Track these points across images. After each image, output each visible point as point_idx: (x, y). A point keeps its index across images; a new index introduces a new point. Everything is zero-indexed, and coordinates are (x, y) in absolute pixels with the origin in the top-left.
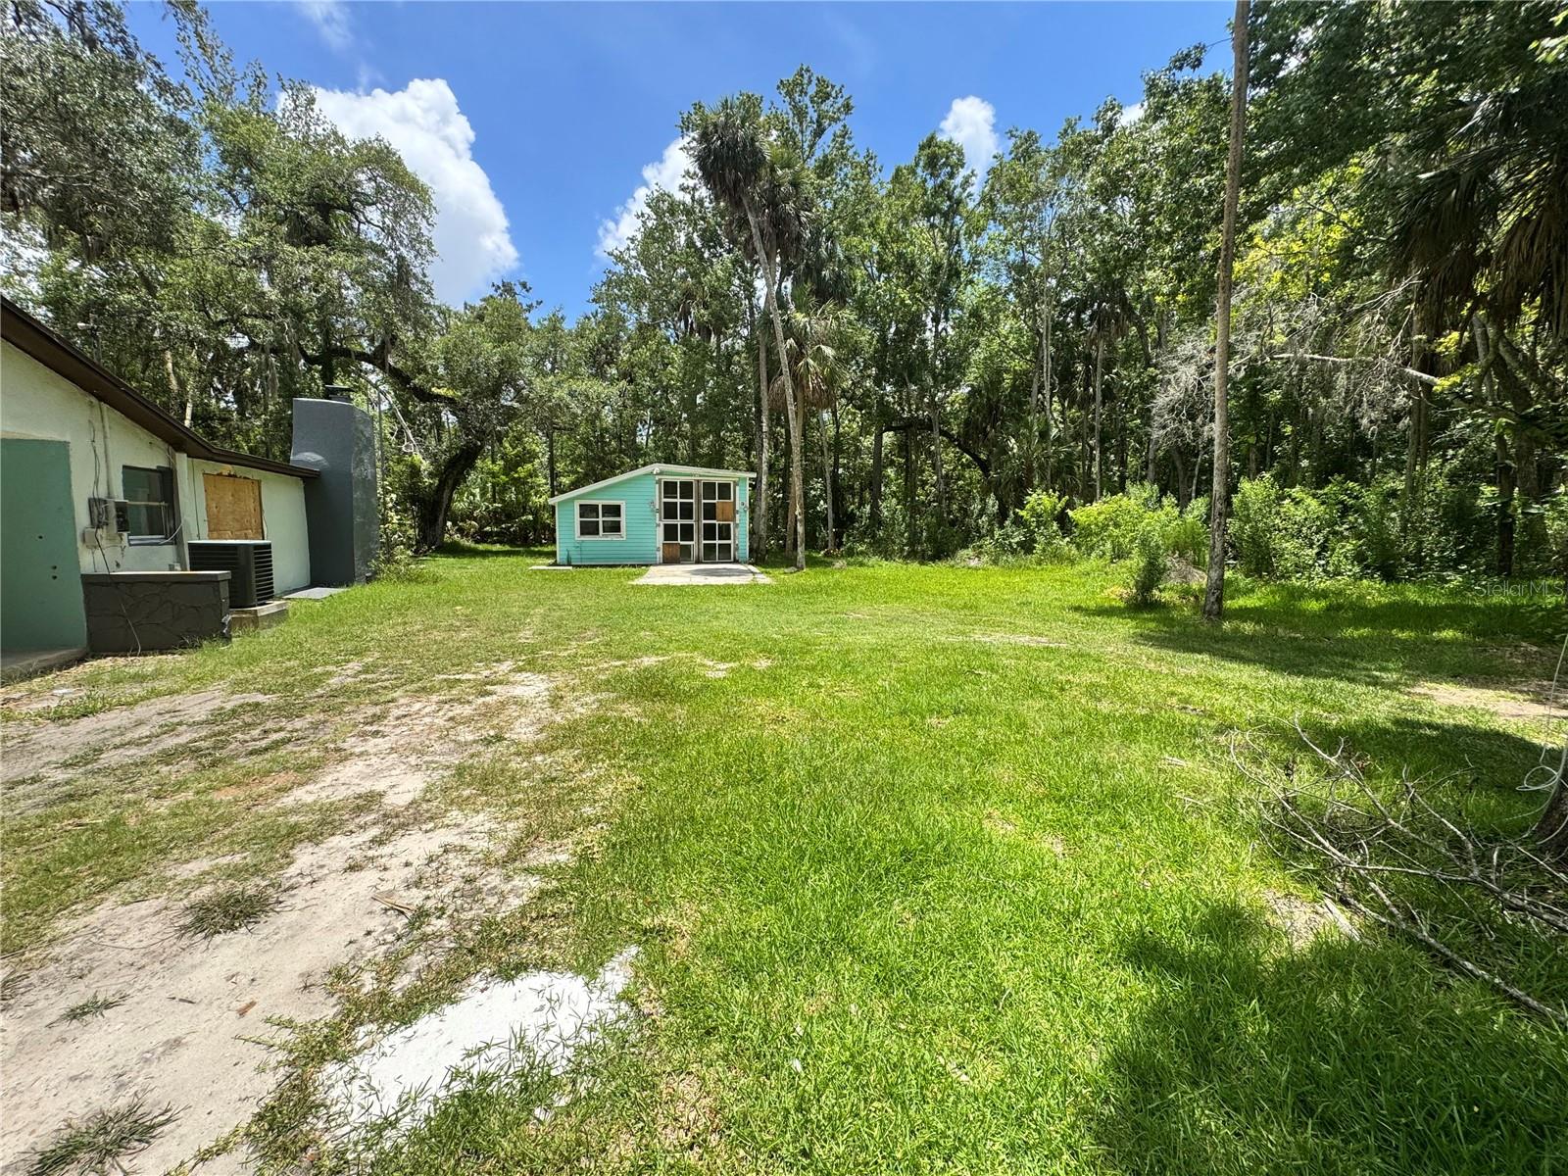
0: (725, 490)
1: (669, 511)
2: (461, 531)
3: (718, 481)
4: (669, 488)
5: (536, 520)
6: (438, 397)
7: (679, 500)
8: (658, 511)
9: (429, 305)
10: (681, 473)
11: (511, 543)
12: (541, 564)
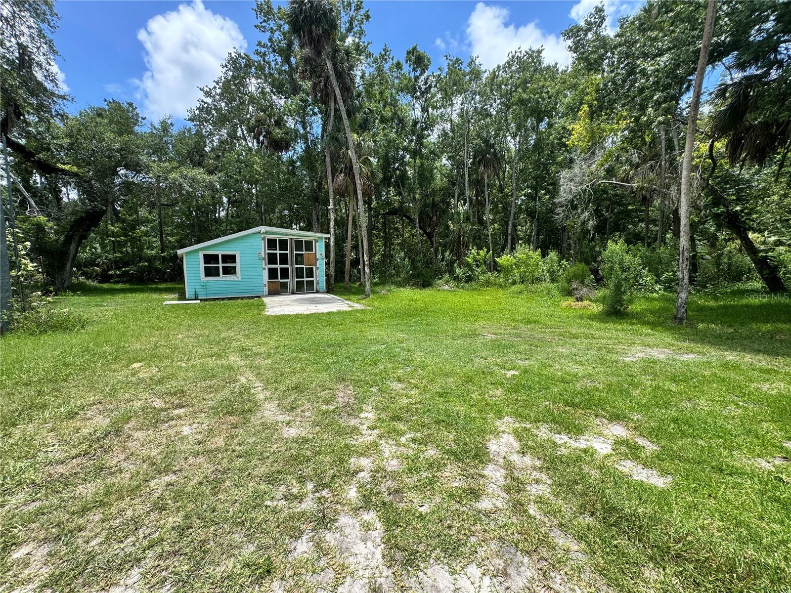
0: (309, 245)
1: (272, 259)
2: (84, 274)
3: (304, 239)
4: (271, 243)
5: (149, 266)
6: (63, 171)
7: (278, 252)
8: (264, 259)
9: (53, 94)
10: (279, 233)
11: (130, 281)
12: (171, 300)
